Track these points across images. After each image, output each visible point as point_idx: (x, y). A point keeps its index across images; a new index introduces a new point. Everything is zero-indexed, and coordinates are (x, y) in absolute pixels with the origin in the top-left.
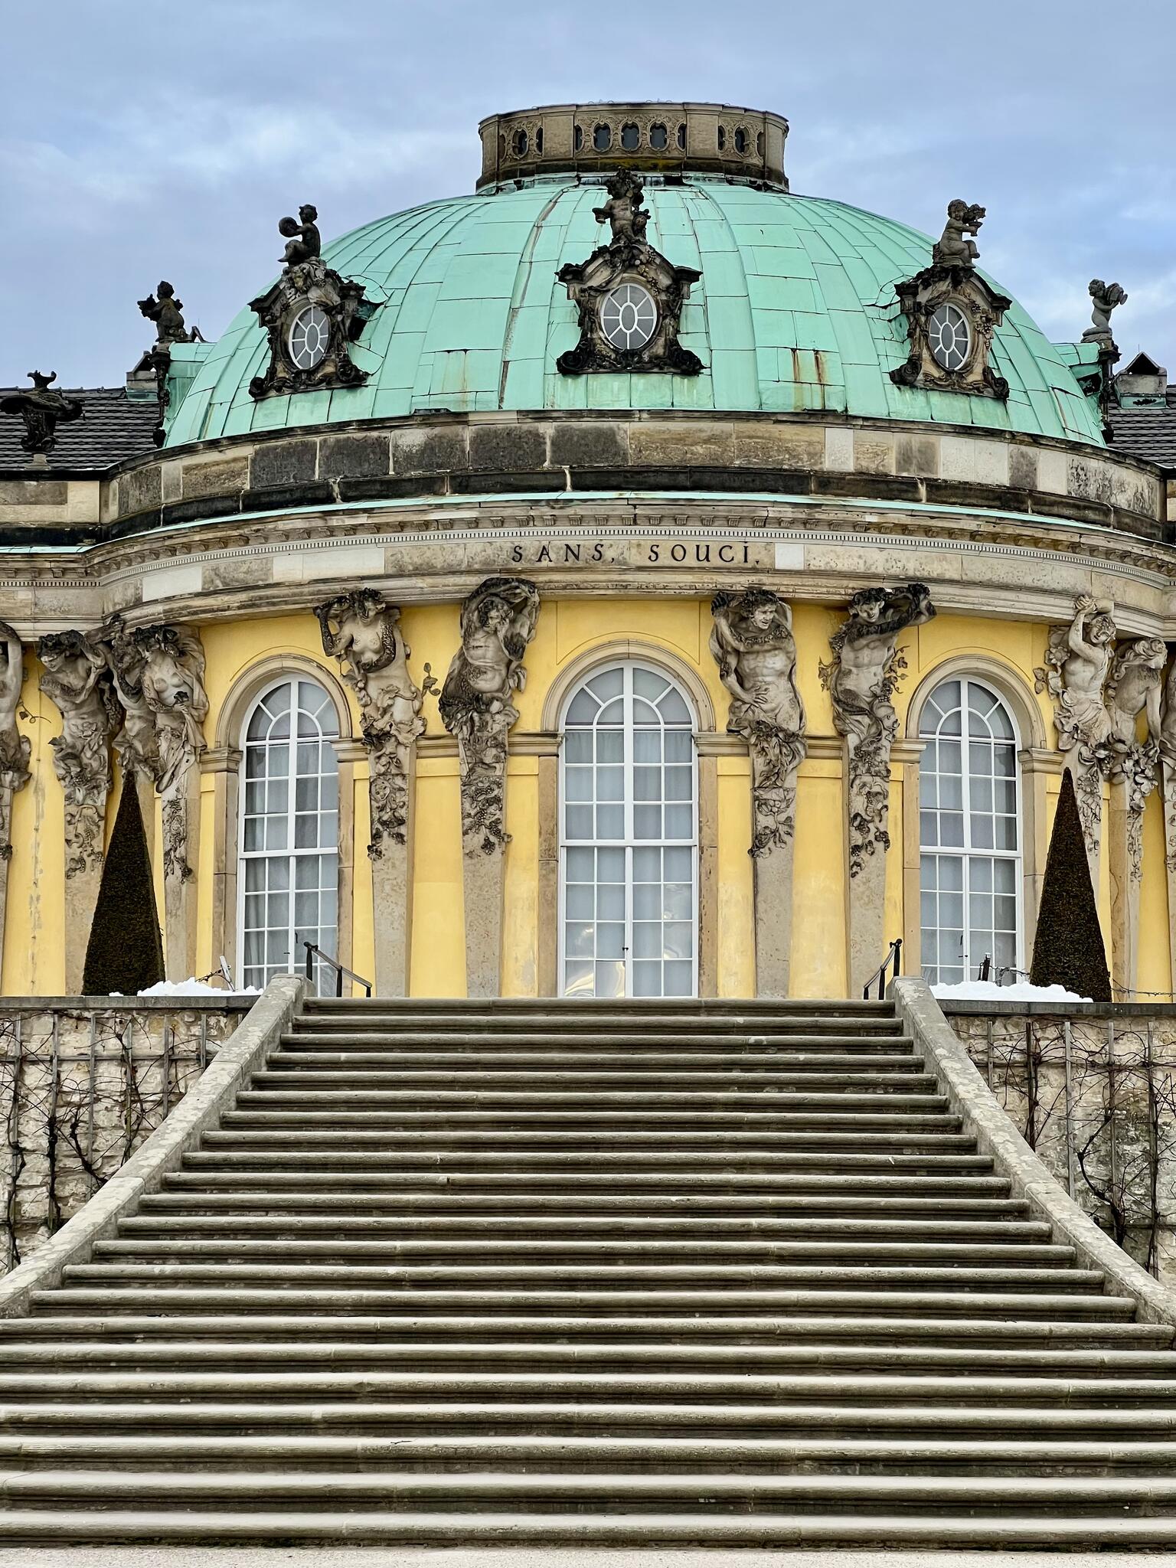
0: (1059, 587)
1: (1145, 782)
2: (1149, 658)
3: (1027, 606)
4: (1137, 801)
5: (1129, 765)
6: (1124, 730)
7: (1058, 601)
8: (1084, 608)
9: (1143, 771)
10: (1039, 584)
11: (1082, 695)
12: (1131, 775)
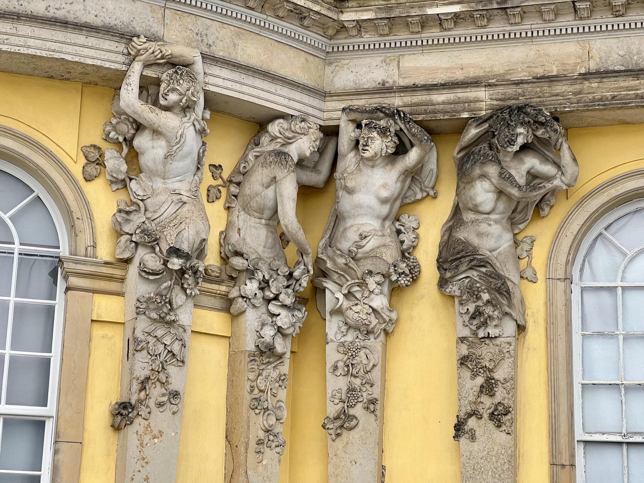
0: (98, 22)
1: (284, 313)
2: (288, 142)
3: (31, 42)
4: (268, 339)
5: (251, 287)
6: (248, 240)
7: (92, 41)
8: (138, 53)
9: (276, 298)
10: (60, 14)
11: (159, 184)
12: (258, 302)
